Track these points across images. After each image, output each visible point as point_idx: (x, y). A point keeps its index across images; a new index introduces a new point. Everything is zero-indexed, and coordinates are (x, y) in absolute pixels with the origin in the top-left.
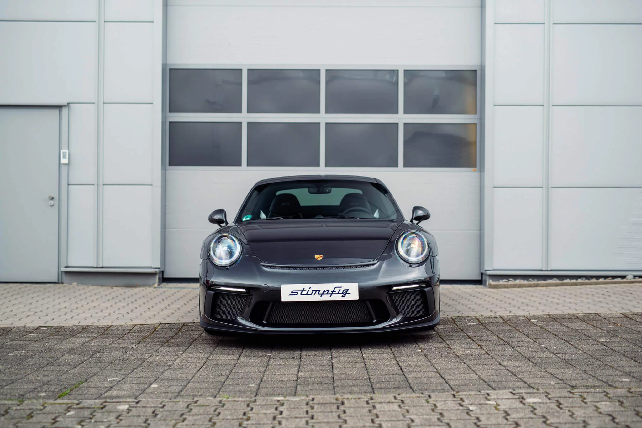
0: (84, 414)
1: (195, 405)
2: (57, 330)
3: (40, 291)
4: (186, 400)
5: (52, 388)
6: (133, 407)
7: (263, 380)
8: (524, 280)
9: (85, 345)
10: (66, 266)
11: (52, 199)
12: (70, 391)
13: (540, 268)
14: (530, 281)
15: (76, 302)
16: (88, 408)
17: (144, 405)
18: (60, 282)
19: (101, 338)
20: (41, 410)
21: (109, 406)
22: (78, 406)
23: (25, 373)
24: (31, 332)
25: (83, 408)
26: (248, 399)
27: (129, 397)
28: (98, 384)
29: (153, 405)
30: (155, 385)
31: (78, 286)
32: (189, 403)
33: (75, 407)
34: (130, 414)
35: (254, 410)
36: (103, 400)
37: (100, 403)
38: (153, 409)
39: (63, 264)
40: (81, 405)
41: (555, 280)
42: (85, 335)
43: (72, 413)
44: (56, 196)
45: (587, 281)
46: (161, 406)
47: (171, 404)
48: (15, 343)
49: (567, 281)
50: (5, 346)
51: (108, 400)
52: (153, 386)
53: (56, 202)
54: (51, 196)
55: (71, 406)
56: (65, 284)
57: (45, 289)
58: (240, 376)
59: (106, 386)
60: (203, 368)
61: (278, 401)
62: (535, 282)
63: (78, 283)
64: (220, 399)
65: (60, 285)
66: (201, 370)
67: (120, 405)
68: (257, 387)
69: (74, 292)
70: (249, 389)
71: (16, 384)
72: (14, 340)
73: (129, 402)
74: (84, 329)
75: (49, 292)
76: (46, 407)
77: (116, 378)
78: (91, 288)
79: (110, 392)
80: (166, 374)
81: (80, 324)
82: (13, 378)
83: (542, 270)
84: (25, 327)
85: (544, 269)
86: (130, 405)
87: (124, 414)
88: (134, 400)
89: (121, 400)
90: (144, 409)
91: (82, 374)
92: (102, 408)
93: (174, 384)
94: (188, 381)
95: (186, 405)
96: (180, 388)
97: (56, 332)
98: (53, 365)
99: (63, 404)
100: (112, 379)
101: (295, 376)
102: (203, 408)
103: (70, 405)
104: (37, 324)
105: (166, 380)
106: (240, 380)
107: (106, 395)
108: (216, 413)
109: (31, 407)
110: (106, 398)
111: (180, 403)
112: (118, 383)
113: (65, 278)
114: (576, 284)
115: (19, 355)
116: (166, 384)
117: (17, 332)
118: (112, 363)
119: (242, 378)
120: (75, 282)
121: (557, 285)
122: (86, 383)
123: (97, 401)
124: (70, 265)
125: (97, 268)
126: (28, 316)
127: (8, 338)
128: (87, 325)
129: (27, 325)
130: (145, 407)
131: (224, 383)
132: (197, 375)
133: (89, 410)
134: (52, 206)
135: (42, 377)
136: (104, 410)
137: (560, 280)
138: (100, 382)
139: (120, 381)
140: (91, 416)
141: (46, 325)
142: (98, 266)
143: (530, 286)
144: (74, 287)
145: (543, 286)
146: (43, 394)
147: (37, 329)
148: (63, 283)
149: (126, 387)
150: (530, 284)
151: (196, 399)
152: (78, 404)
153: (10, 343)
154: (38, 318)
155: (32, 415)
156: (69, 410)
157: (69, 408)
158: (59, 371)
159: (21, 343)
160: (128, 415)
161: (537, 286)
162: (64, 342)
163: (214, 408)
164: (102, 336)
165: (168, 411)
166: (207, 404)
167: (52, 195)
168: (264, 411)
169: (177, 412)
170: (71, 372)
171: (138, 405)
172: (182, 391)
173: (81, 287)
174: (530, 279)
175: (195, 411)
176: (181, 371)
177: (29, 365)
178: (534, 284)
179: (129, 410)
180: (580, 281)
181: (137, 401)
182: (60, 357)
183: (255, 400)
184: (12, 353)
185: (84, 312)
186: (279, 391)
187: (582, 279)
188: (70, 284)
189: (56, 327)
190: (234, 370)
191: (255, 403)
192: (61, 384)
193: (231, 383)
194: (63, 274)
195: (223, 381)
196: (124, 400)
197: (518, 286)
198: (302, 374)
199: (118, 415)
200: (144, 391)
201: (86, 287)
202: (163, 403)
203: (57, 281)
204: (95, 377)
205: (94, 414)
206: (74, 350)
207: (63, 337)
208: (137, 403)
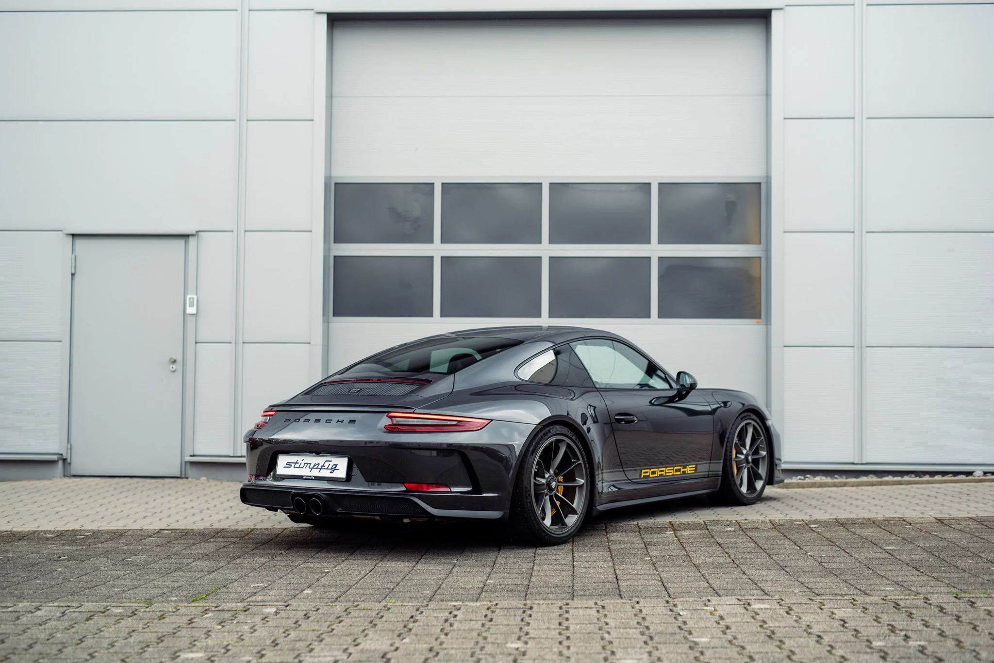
0: (224, 616)
1: (355, 608)
2: (184, 534)
3: (157, 487)
4: (344, 604)
5: (185, 593)
6: (282, 610)
7: (442, 587)
8: (827, 477)
9: (220, 550)
10: (192, 454)
11: (174, 362)
12: (206, 596)
13: (851, 461)
14: (836, 478)
15: (206, 501)
16: (229, 611)
17: (295, 609)
18: (183, 476)
19: (241, 543)
20: (174, 612)
21: (253, 609)
22: (217, 609)
23: (148, 579)
24: (150, 536)
25: (223, 610)
26: (418, 604)
27: (277, 601)
28: (239, 590)
29: (305, 609)
30: (309, 591)
31: (208, 481)
32: (347, 607)
33: (213, 609)
34: (278, 616)
35: (424, 614)
36: (246, 604)
37: (242, 606)
38: (305, 612)
39: (189, 451)
40: (220, 608)
41: (872, 478)
42: (220, 540)
43: (210, 615)
44: (179, 357)
45: (918, 479)
46: (315, 609)
47: (326, 608)
48: (131, 547)
49: (889, 478)
50: (119, 551)
51: (251, 604)
52: (306, 592)
53: (178, 366)
54: (173, 358)
55: (209, 609)
56: (190, 479)
57: (163, 485)
58: (414, 583)
59: (249, 591)
60: (369, 575)
61: (454, 606)
62: (843, 479)
63: (207, 479)
64: (386, 604)
65: (184, 481)
66: (366, 577)
67: (265, 608)
68: (432, 593)
69: (204, 489)
70: (423, 595)
71: (140, 589)
72: (130, 544)
73: (277, 605)
74: (218, 533)
75: (170, 488)
76: (179, 609)
77: (261, 584)
78: (226, 484)
79: (255, 597)
80: (323, 580)
81: (212, 527)
82: (136, 583)
83: (853, 464)
84: (141, 530)
85: (856, 462)
86: (277, 608)
87: (271, 617)
88: (282, 604)
89: (268, 604)
90: (294, 612)
91: (219, 580)
92: (245, 611)
93: (331, 590)
94: (349, 587)
95: (344, 609)
96: (339, 594)
97: (182, 536)
98: (183, 571)
99: (199, 606)
100: (257, 585)
101: (482, 584)
102: (364, 611)
103: (207, 608)
104: (157, 526)
105: (323, 586)
106: (413, 587)
107: (249, 600)
108: (379, 616)
109: (162, 609)
110: (250, 602)
111: (337, 607)
112: (264, 589)
113: (191, 471)
114: (900, 483)
115: (138, 561)
116: (323, 590)
117: (132, 536)
118: (255, 569)
119: (416, 585)
120: (204, 476)
121: (873, 484)
122: (224, 589)
123: (240, 604)
124: (196, 453)
125: (234, 457)
126: (144, 518)
127: (122, 543)
128: (222, 527)
129: (144, 528)
130: (296, 610)
131: (393, 589)
132: (360, 582)
133: (231, 612)
134: (174, 371)
135: (170, 583)
136: (247, 613)
137: (878, 477)
138: (241, 588)
139: (266, 587)
140: (233, 618)
141: (168, 528)
142: (235, 455)
143: (835, 485)
144: (202, 484)
145: (852, 486)
146: (174, 599)
147: (158, 532)
148: (187, 478)
149: (272, 592)
150: (835, 482)
151: (356, 604)
152: (216, 607)
153: (126, 547)
154: (158, 519)
155: (164, 616)
156: (207, 612)
157: (206, 610)
158: (191, 577)
159: (140, 547)
160: (275, 617)
161: (845, 485)
162: (193, 547)
163: (377, 612)
164: (241, 541)
165: (322, 613)
166: (369, 608)
167: (175, 358)
168: (435, 615)
169: (333, 615)
170: (205, 578)
171: (288, 608)
172: (340, 597)
173: (212, 483)
174: (836, 476)
175: (354, 613)
176: (342, 578)
177: (153, 571)
178: (840, 483)
179: (276, 613)
180: (906, 478)
181: (286, 604)
182: (191, 563)
183: (427, 605)
184: (130, 558)
185: (217, 513)
186: (459, 597)
187: (910, 477)
188: (198, 479)
189: (182, 531)
190: (407, 577)
191: (426, 608)
192: (194, 589)
193: (401, 590)
194: (188, 465)
195: (392, 587)
196: (271, 603)
197: (817, 485)
198: (491, 582)
199: (264, 617)
200: (295, 596)
201: (218, 483)
202: (317, 607)
203: (179, 475)
204: (236, 583)
205: (237, 616)
206: (207, 555)
207: (192, 542)
208: (287, 606)
